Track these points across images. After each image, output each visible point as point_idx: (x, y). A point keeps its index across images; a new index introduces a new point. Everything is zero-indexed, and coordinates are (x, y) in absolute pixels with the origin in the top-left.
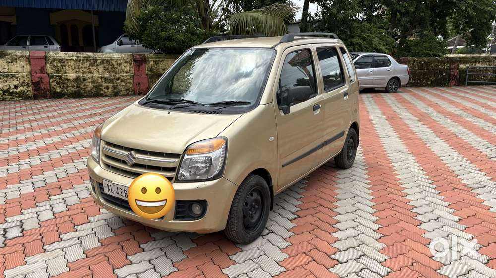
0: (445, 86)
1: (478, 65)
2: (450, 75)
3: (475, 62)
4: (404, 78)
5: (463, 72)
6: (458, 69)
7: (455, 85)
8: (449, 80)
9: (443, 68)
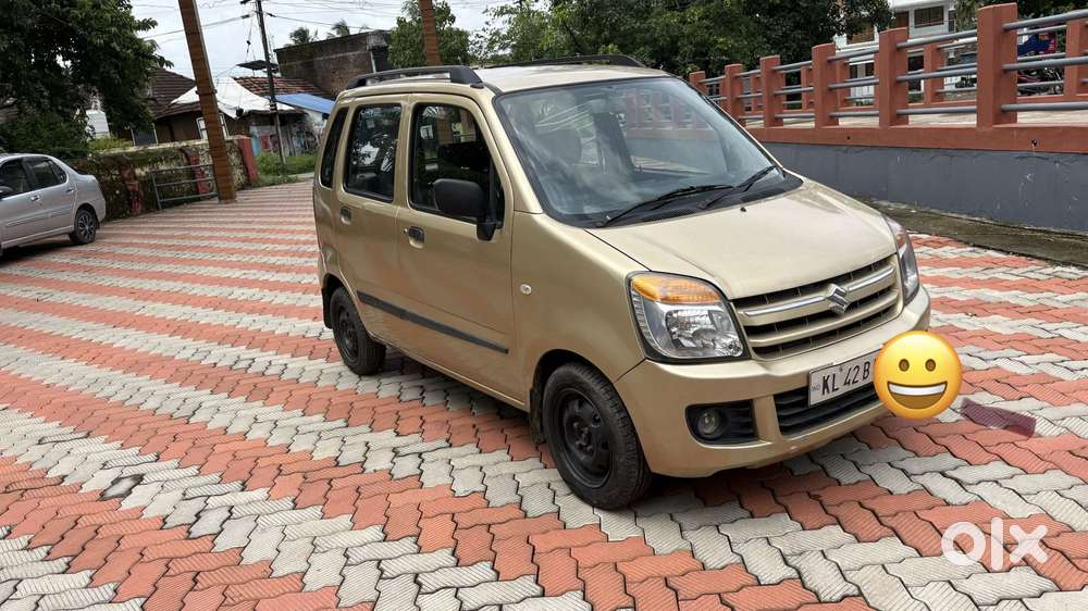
0: (127, 216)
1: (163, 167)
2: (128, 193)
3: (155, 161)
4: (99, 204)
5: (146, 183)
6: (136, 178)
7: (143, 212)
8: (130, 204)
9: (109, 178)
